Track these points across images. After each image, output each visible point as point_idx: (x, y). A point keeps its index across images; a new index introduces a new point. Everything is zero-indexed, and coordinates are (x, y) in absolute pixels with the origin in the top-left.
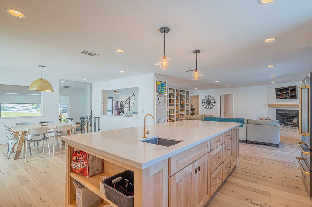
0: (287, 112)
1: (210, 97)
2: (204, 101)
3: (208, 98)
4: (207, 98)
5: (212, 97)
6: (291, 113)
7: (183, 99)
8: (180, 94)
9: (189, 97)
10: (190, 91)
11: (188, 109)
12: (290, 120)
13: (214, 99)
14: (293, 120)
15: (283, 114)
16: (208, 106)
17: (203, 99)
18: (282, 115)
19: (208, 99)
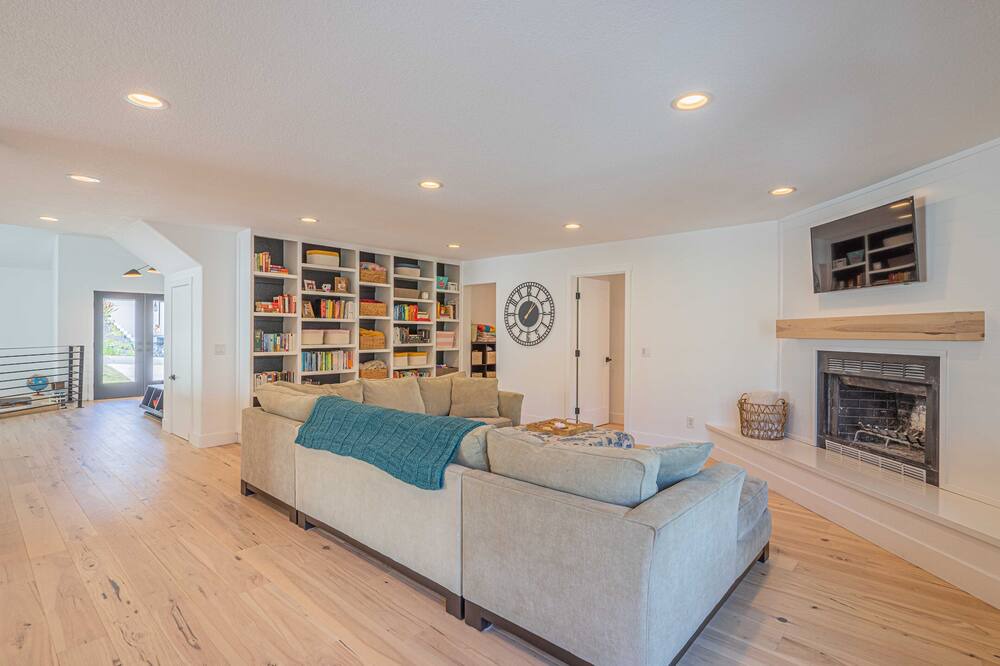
0: (868, 371)
1: (534, 291)
2: (511, 309)
3: (529, 294)
4: (524, 291)
5: (541, 288)
6: (887, 375)
7: (420, 297)
8: (392, 276)
9: (462, 292)
10: (463, 265)
11: (454, 345)
12: (895, 414)
13: (549, 299)
14: (908, 416)
15: (851, 376)
16: (528, 333)
17: (511, 301)
18: (848, 381)
19: (526, 299)
